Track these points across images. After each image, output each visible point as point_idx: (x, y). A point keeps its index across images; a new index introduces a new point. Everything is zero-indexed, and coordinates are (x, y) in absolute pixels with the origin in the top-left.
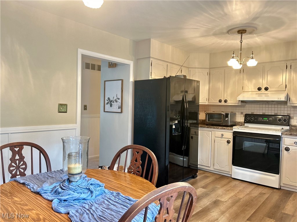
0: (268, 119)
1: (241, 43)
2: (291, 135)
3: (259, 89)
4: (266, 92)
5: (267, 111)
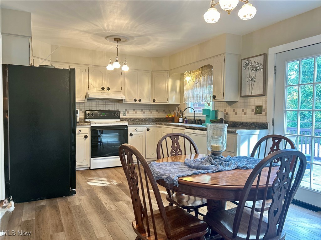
0: (106, 114)
1: (117, 49)
2: (133, 124)
3: (103, 89)
4: (108, 92)
5: (102, 108)
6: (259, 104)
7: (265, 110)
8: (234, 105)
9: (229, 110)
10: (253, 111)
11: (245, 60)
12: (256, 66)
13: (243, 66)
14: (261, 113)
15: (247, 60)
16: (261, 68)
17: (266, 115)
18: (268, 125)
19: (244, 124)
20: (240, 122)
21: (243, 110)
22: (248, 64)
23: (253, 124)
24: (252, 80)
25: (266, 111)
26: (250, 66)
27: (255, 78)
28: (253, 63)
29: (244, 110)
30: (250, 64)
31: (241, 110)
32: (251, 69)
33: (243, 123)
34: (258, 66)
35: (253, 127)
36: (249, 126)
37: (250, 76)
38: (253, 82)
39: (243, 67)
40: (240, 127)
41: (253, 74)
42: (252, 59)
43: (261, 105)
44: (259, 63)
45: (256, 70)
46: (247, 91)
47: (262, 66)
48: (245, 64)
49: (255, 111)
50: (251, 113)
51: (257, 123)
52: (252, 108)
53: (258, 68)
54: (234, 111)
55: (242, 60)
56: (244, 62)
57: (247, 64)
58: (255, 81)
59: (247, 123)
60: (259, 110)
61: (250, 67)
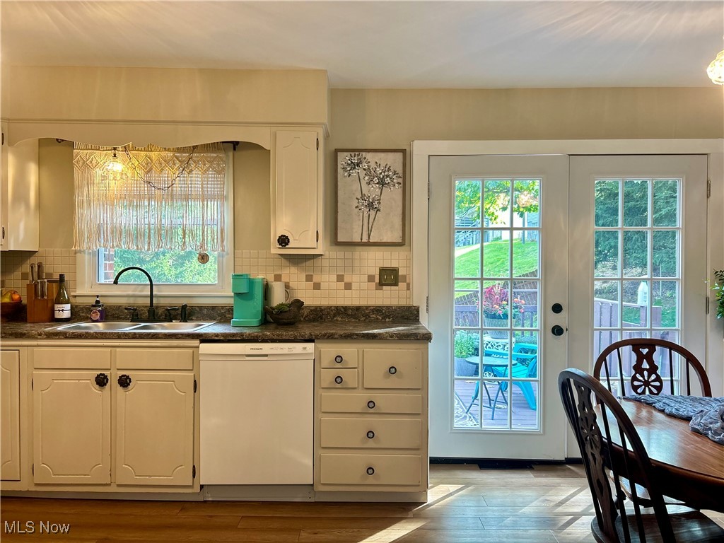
6: (387, 265)
7: (404, 277)
8: (310, 263)
9: (294, 276)
10: (371, 279)
11: (348, 154)
12: (381, 174)
13: (340, 166)
14: (396, 284)
15: (353, 154)
16: (394, 181)
17: (408, 288)
18: (418, 311)
19: (350, 312)
20: (337, 308)
21: (340, 278)
22: (358, 165)
23: (377, 310)
24: (370, 206)
25: (408, 281)
26: (365, 172)
27: (379, 203)
28: (373, 165)
29: (345, 277)
30: (365, 165)
31: (334, 278)
32: (367, 178)
33: (346, 308)
34: (388, 176)
35: (378, 319)
36: (367, 316)
37: (363, 195)
38: (373, 213)
39: (340, 171)
40: (337, 320)
41: (373, 191)
42: (369, 156)
43: (394, 265)
44: (389, 170)
45: (382, 183)
46: (354, 231)
47: (400, 177)
48: (349, 165)
49: (377, 280)
50: (365, 285)
51: (388, 308)
52: (369, 274)
53: (387, 181)
54: (309, 278)
55: (337, 151)
56: (343, 159)
57: (354, 166)
58: (379, 210)
59: (358, 309)
60: (389, 277)
61: (362, 173)
